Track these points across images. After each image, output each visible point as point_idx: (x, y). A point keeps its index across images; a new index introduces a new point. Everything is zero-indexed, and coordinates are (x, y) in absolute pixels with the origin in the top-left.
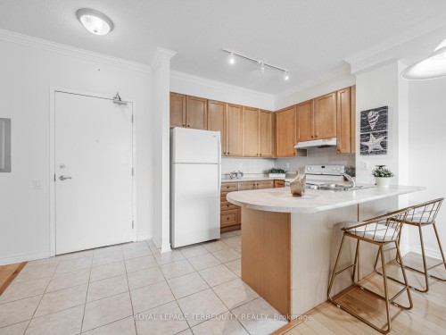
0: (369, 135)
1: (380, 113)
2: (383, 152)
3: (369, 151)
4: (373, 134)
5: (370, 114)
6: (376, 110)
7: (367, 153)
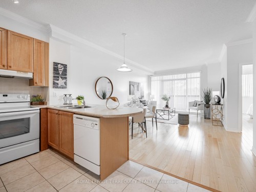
0: (58, 77)
1: (64, 67)
2: (65, 88)
3: (59, 86)
4: (61, 77)
5: (59, 66)
6: (62, 65)
7: (57, 87)
